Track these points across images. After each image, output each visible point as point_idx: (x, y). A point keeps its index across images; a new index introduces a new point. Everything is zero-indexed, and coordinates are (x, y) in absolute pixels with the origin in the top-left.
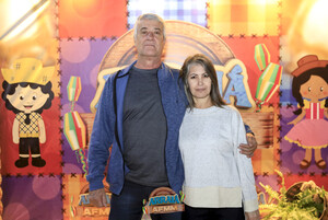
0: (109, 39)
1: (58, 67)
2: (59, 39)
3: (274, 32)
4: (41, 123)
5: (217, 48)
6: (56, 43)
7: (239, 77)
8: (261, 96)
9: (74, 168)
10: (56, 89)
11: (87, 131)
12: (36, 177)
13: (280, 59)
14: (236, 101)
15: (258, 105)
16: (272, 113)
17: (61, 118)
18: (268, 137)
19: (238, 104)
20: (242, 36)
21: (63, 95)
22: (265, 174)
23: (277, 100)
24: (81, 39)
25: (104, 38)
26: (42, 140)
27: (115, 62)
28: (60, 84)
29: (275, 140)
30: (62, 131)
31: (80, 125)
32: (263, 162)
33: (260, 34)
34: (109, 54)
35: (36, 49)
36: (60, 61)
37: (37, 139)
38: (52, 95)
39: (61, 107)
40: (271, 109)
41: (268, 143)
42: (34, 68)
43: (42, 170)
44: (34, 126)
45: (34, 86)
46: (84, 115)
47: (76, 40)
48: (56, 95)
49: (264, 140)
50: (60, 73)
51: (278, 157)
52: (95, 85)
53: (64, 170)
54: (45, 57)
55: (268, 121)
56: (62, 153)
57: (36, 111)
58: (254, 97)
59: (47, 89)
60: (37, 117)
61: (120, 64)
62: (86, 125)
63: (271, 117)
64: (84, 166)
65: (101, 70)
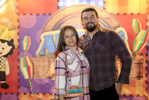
0: (47, 15)
1: (17, 30)
2: (18, 14)
3: (144, 12)
4: (7, 63)
5: (110, 21)
6: (17, 17)
8: (136, 49)
9: (26, 90)
10: (16, 43)
11: (33, 68)
12: (3, 95)
13: (147, 27)
16: (142, 59)
17: (19, 60)
18: (139, 73)
20: (125, 14)
21: (20, 47)
22: (138, 95)
23: (145, 51)
24: (31, 14)
25: (44, 14)
26: (7, 73)
27: (51, 28)
28: (19, 40)
29: (144, 75)
30: (19, 67)
31: (30, 64)
32: (137, 88)
33: (135, 13)
34: (47, 23)
35: (5, 20)
36: (18, 27)
37: (4, 72)
38: (13, 47)
39: (19, 54)
40: (142, 57)
41: (139, 77)
42: (3, 31)
43: (7, 90)
44: (3, 65)
45: (3, 41)
46: (31, 59)
47: (28, 15)
48: (16, 47)
49: (137, 75)
50: (18, 34)
51: (146, 85)
53: (20, 91)
54: (10, 24)
55: (140, 64)
56: (19, 81)
57: (4, 56)
58: (132, 50)
59: (11, 43)
60: (4, 59)
61: (53, 30)
62: (33, 64)
63: (142, 61)
64: (31, 89)
65: (42, 33)
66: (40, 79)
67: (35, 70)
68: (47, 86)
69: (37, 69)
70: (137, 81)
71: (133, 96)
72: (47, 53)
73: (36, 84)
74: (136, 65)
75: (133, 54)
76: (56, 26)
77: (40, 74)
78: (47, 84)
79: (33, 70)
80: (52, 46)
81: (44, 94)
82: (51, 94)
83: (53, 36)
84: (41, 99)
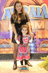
5: (39, 0)
7: (45, 9)
14: (44, 16)
19: (45, 17)
27: (8, 5)
34: (6, 3)
52: (3, 12)
61: (10, 6)
65: (4, 8)
66: (4, 32)
67: (1, 27)
68: (8, 35)
72: (7, 18)
73: (3, 34)
76: (11, 4)
77: (4, 29)
80: (10, 14)
81: (7, 39)
82: (10, 39)
83: (10, 9)
84: (5, 41)
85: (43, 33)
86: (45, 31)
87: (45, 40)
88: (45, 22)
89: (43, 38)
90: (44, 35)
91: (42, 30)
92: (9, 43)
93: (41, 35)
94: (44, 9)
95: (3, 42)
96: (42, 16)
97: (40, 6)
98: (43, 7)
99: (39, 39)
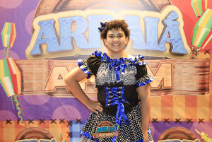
7: (175, 23)
8: (197, 43)
9: (10, 115)
11: (22, 77)
14: (171, 47)
15: (194, 51)
16: (208, 60)
18: (203, 83)
19: (173, 51)
22: (201, 121)
27: (50, 8)
29: (211, 87)
31: (16, 71)
32: (198, 108)
40: (207, 56)
41: (203, 90)
46: (18, 62)
49: (199, 86)
55: (204, 68)
58: (190, 44)
61: (55, 11)
62: (21, 70)
63: (207, 63)
64: (19, 113)
65: (36, 17)
66: (34, 97)
67: (25, 81)
68: (47, 108)
69: (28, 79)
70: (199, 96)
71: (192, 123)
72: (45, 52)
73: (28, 105)
74: (198, 69)
75: (193, 51)
77: (35, 88)
78: (47, 104)
79: (22, 81)
80: (54, 39)
81: (42, 121)
82: (53, 121)
83: (55, 22)
84: (37, 129)
85: (167, 104)
86: (172, 96)
87: (173, 126)
88: (173, 67)
89: (166, 121)
90: (168, 108)
91: (163, 94)
92: (50, 136)
93: (160, 108)
94: (169, 22)
95: (30, 133)
96: (162, 46)
97: (159, 12)
98: (166, 18)
99: (155, 121)
